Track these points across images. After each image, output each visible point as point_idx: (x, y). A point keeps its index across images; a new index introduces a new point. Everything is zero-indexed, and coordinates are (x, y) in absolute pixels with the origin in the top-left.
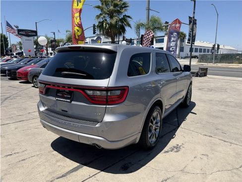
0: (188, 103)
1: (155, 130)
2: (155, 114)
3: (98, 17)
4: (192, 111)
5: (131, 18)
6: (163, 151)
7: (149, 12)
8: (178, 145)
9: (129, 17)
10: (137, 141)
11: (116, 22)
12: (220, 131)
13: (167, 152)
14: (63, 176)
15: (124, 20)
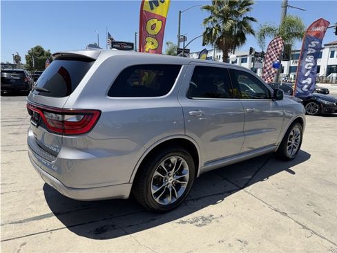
1: (178, 186)
3: (206, 21)
4: (291, 169)
5: (255, 21)
6: (178, 220)
7: (286, 10)
8: (211, 216)
9: (252, 19)
11: (231, 27)
12: (313, 208)
13: (183, 222)
15: (243, 23)
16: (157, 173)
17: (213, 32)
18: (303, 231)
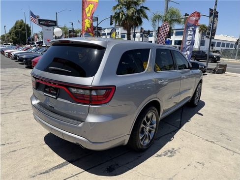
0: (196, 102)
1: (150, 131)
2: (149, 115)
3: (115, 8)
4: (199, 112)
5: (148, 9)
6: (155, 155)
7: (168, 3)
8: (173, 149)
9: (146, 8)
10: (126, 142)
11: (133, 13)
12: (225, 137)
13: (160, 156)
14: (47, 172)
15: (141, 11)
16: (142, 125)
17: (120, 16)
18: (228, 151)
